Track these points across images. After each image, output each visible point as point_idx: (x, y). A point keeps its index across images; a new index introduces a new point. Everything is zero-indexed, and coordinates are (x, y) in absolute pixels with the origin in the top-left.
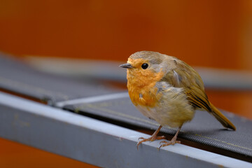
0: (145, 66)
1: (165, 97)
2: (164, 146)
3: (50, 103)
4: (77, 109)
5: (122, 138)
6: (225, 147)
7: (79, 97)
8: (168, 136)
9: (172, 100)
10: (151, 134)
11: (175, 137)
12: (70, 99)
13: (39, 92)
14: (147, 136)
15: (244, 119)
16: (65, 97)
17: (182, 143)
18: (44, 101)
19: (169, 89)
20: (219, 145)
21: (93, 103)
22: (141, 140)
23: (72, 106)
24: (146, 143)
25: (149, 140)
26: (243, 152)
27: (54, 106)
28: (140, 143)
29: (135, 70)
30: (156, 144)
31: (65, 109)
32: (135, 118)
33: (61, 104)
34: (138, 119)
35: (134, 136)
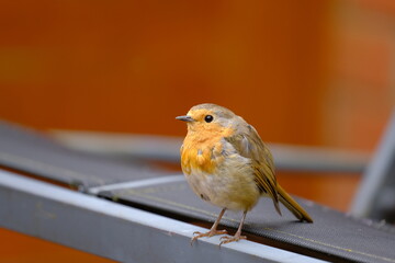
0: (209, 119)
1: (226, 163)
2: (225, 242)
3: (82, 188)
4: (116, 196)
5: (172, 233)
6: (303, 243)
7: (118, 181)
8: (231, 230)
9: (235, 170)
10: (209, 228)
11: (239, 231)
12: (107, 184)
13: (68, 176)
14: (204, 230)
15: (326, 208)
16: (101, 181)
17: (249, 239)
18: (73, 186)
19: (234, 155)
20: (295, 241)
21: (135, 189)
22: (196, 235)
23: (109, 192)
24: (203, 239)
25: (207, 235)
26: (320, 248)
27: (86, 192)
28: (196, 239)
29: (197, 123)
30: (216, 240)
31: (100, 196)
32: (188, 207)
33: (95, 190)
34: (193, 208)
35: (187, 230)
